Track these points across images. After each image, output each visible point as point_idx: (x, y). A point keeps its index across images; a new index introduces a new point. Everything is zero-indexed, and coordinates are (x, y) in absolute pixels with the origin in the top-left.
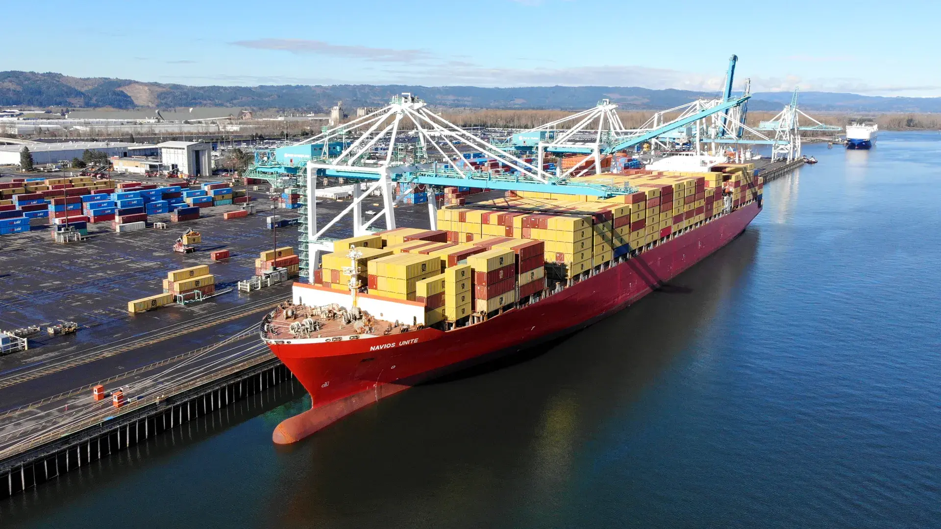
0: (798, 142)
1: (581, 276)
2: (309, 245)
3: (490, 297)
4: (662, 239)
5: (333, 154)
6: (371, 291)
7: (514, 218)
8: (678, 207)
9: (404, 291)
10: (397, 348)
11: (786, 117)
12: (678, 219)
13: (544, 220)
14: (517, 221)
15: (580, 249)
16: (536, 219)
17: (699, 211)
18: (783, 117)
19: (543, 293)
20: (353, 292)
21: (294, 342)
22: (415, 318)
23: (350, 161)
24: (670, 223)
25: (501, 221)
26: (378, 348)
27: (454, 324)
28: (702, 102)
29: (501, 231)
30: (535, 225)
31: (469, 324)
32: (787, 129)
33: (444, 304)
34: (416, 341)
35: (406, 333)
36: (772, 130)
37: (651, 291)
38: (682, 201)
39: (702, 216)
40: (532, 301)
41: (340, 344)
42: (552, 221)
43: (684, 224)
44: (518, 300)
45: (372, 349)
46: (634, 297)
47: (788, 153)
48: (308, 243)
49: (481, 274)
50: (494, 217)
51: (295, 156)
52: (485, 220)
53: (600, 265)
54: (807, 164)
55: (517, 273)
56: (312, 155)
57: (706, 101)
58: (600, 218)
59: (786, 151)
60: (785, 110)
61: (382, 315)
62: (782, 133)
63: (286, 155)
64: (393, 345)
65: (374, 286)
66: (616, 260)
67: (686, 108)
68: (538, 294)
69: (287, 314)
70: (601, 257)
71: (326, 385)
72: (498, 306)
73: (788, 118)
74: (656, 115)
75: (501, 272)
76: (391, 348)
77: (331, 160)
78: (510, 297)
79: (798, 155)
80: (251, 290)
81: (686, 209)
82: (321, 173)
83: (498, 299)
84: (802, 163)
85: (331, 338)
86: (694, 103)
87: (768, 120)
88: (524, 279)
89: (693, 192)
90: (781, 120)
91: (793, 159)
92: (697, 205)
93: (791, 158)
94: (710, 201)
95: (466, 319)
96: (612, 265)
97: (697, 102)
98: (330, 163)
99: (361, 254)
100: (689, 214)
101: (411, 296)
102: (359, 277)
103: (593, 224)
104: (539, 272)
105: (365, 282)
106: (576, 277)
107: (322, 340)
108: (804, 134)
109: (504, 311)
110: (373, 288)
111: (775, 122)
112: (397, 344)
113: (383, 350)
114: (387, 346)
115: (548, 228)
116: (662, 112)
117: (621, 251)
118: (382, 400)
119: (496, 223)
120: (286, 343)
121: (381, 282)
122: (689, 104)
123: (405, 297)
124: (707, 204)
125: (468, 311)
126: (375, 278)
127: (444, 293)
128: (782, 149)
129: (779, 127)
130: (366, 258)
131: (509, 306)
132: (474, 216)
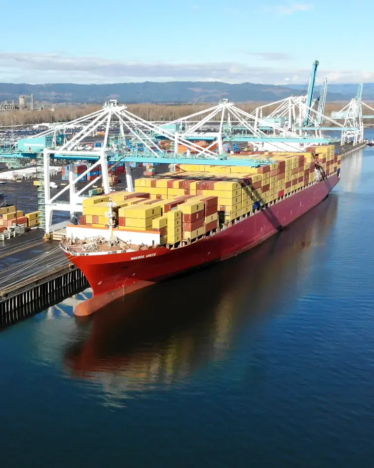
0: (362, 128)
1: (235, 221)
2: (46, 206)
3: (192, 230)
4: (279, 199)
5: (59, 144)
6: (120, 227)
7: (191, 183)
8: (289, 176)
9: (144, 226)
10: (145, 259)
11: (353, 107)
12: (288, 185)
13: (212, 184)
14: (193, 185)
15: (235, 203)
16: (206, 184)
17: (301, 179)
18: (350, 107)
19: (217, 230)
20: (111, 227)
21: (90, 254)
22: (153, 242)
23: (70, 148)
24: (284, 187)
25: (181, 186)
26: (135, 258)
27: (173, 246)
28: (293, 98)
29: (181, 193)
30: (205, 188)
31: (180, 246)
32: (354, 119)
33: (167, 234)
34: (155, 255)
35: (151, 249)
36: (341, 118)
37: (277, 231)
38: (290, 172)
39: (303, 183)
40: (211, 234)
41: (116, 255)
42: (217, 185)
43: (292, 188)
44: (205, 233)
45: (132, 259)
46: (264, 237)
47: (354, 137)
48: (44, 205)
49: (187, 216)
50: (176, 183)
51: (33, 145)
52: (170, 186)
53: (245, 214)
54: (368, 146)
55: (204, 216)
56: (46, 144)
57: (296, 97)
58: (246, 183)
59: (352, 136)
60: (352, 102)
61: (130, 241)
62: (349, 121)
63: (26, 145)
64: (143, 257)
65: (123, 224)
66: (254, 211)
67: (280, 103)
68: (214, 231)
69: (72, 242)
70: (245, 208)
71: (100, 283)
72: (196, 236)
73: (354, 108)
74: (257, 109)
75: (198, 214)
76: (142, 259)
77: (58, 147)
78: (202, 231)
79: (361, 140)
80: (5, 239)
81: (292, 178)
82: (52, 156)
83: (195, 231)
84: (364, 146)
85: (111, 252)
86: (286, 99)
87: (338, 111)
88: (208, 220)
89: (297, 166)
90: (349, 109)
91: (358, 142)
92: (298, 175)
93: (356, 141)
94: (307, 173)
95: (178, 243)
96: (252, 214)
97: (289, 99)
98: (58, 150)
99: (115, 204)
100: (295, 182)
101: (149, 228)
102: (113, 219)
103: (243, 186)
104: (215, 216)
105: (117, 222)
106: (233, 221)
107: (106, 253)
108: (365, 121)
109: (199, 239)
110: (122, 225)
111: (344, 112)
112: (145, 256)
113: (138, 260)
114: (140, 257)
115: (215, 189)
116: (261, 107)
117: (257, 205)
118: (126, 295)
119: (178, 187)
120: (85, 255)
121: (128, 222)
122: (284, 100)
123: (145, 229)
124: (305, 175)
125: (180, 239)
126: (124, 218)
127: (166, 227)
128: (349, 134)
129: (347, 116)
130: (117, 207)
131: (201, 236)
132: (162, 183)
